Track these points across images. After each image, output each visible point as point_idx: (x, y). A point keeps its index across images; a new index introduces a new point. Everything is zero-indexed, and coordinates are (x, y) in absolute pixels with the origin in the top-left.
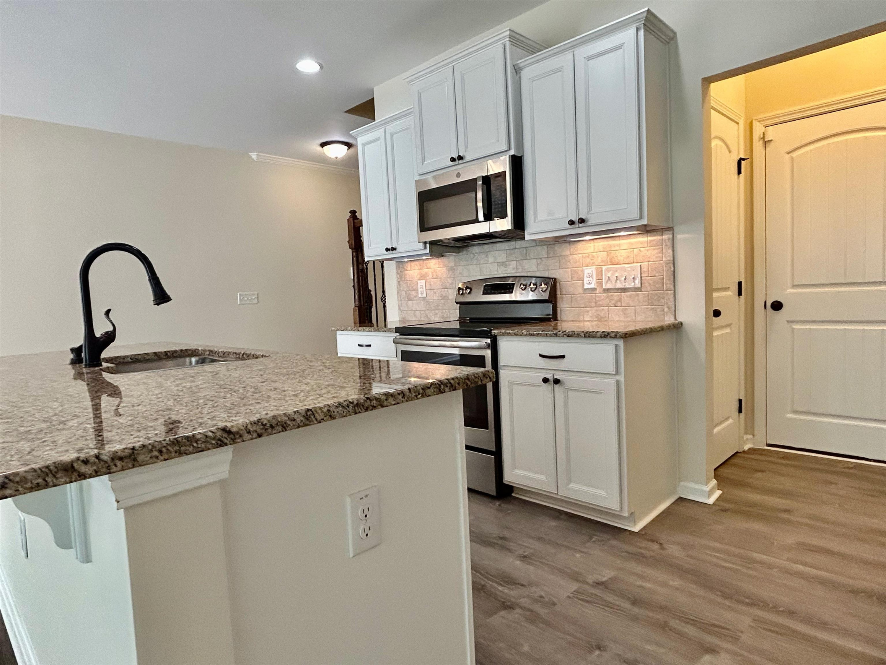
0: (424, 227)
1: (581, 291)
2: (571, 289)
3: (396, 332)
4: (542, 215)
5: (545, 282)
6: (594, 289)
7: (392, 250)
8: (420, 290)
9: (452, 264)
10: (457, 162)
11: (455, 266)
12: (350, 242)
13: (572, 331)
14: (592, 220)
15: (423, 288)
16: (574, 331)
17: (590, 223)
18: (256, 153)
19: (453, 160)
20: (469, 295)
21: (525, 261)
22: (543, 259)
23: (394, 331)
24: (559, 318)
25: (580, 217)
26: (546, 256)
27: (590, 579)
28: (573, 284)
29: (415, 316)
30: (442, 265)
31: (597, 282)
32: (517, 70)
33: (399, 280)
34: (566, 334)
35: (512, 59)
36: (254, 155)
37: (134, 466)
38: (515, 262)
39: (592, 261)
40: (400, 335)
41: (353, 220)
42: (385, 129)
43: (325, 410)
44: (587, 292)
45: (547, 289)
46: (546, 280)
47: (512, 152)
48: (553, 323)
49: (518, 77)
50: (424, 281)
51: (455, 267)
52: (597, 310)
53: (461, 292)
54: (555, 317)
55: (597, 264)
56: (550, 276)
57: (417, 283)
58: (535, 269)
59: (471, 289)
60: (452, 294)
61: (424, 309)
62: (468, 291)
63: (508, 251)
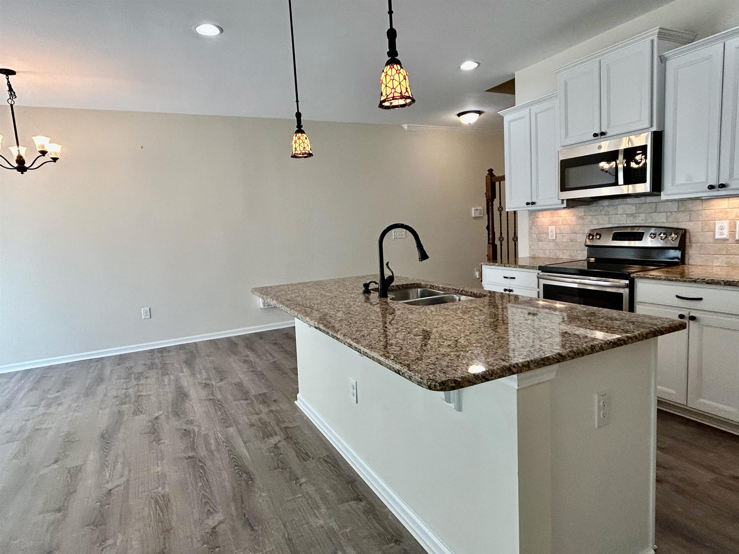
0: (564, 188)
1: (711, 240)
2: (701, 239)
3: (539, 270)
4: (680, 179)
5: (675, 232)
6: (725, 240)
7: (532, 204)
8: (550, 233)
9: (582, 214)
10: (599, 137)
11: (585, 215)
12: (487, 194)
13: (711, 280)
14: (733, 185)
15: (553, 232)
16: (713, 280)
17: (731, 187)
18: (407, 125)
19: (595, 135)
20: (599, 240)
21: (654, 214)
22: (673, 213)
23: (538, 268)
24: (686, 262)
25: (720, 183)
26: (677, 210)
27: (727, 473)
28: (703, 234)
29: (544, 253)
30: (572, 215)
31: (730, 234)
32: (663, 60)
33: (530, 225)
34: (705, 282)
35: (659, 51)
36: (405, 126)
37: (529, 370)
38: (645, 214)
39: (726, 216)
40: (542, 272)
41: (491, 177)
42: (530, 110)
43: (600, 345)
44: (717, 242)
45: (677, 238)
46: (676, 230)
47: (654, 129)
48: (681, 267)
49: (663, 64)
50: (554, 227)
51: (584, 217)
52: (728, 258)
53: (591, 238)
54: (682, 261)
55: (730, 218)
56: (680, 227)
57: (548, 228)
58: (665, 221)
59: (600, 236)
60: (582, 239)
61: (554, 248)
62: (598, 237)
63: (637, 205)
